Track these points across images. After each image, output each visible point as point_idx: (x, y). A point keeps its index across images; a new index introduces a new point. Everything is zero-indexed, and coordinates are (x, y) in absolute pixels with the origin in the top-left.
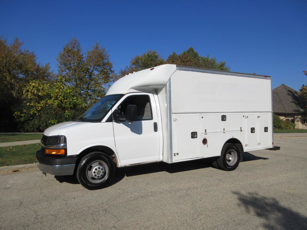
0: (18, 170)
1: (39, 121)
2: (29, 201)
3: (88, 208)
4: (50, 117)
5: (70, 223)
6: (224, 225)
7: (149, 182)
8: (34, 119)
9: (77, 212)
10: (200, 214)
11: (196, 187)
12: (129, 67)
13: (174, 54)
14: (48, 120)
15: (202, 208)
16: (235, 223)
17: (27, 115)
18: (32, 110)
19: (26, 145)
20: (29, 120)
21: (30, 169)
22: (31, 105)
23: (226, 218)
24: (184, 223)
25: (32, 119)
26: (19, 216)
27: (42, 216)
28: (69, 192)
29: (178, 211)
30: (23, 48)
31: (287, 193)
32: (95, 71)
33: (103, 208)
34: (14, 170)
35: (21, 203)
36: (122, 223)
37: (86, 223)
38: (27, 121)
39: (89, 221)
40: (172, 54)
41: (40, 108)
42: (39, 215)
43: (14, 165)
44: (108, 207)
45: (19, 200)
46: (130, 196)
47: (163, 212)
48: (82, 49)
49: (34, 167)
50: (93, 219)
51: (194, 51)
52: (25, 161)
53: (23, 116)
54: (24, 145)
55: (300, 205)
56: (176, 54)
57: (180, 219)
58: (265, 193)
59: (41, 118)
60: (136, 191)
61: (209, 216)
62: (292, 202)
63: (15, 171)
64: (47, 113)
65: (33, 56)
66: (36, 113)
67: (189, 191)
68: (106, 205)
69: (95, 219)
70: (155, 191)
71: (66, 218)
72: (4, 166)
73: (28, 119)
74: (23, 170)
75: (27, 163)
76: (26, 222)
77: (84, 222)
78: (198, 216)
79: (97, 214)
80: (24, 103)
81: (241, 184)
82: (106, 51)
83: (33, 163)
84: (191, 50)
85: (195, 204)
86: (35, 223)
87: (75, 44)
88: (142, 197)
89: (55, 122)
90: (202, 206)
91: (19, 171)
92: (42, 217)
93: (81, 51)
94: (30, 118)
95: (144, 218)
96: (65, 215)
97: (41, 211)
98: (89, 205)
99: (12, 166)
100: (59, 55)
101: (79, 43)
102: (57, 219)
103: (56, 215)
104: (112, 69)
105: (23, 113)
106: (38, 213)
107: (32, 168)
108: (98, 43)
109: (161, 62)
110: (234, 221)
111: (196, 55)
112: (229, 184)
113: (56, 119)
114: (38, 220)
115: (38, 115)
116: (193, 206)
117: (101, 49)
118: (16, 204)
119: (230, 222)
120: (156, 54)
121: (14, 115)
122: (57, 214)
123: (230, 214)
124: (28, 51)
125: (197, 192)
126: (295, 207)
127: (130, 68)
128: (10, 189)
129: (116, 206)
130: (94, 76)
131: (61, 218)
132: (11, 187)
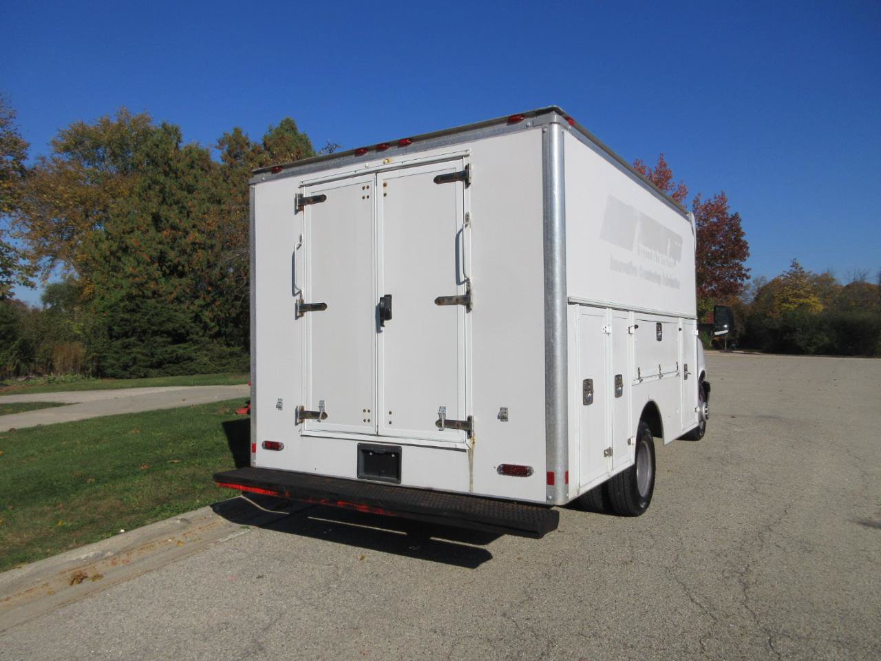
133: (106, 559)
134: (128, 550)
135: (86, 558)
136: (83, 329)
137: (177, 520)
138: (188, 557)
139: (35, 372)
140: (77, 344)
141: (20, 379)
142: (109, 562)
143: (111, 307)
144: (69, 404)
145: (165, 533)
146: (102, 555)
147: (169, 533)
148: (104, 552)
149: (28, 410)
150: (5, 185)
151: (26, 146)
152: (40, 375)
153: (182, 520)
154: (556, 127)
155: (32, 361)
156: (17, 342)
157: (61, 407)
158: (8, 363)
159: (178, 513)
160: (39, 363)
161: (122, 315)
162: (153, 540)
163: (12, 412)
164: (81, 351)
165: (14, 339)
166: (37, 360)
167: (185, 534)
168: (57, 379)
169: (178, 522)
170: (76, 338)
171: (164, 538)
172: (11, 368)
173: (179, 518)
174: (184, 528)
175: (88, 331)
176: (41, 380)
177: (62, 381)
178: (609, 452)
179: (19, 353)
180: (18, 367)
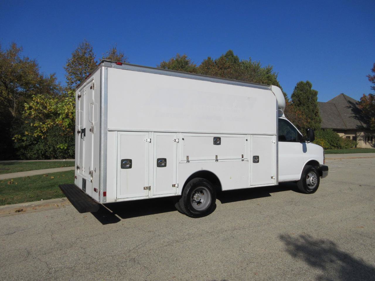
0: (22, 210)
1: (45, 145)
2: (39, 250)
3: (112, 258)
4: (58, 140)
5: (91, 278)
6: (280, 275)
7: (185, 222)
8: (39, 143)
9: (98, 263)
10: (250, 262)
11: (242, 227)
13: (209, 58)
14: (55, 144)
15: (252, 254)
16: (293, 273)
17: (30, 139)
18: (36, 131)
19: (31, 176)
20: (33, 144)
21: (37, 208)
22: (36, 126)
23: (283, 266)
24: (231, 275)
25: (36, 144)
26: (27, 270)
27: (55, 269)
28: (88, 237)
29: (223, 258)
30: (22, 56)
31: (354, 232)
33: (131, 257)
34: (18, 209)
35: (29, 253)
36: (155, 277)
37: (111, 278)
38: (30, 145)
39: (114, 275)
40: (207, 59)
41: (45, 129)
42: (52, 269)
43: (17, 203)
44: (136, 255)
45: (26, 249)
46: (162, 240)
47: (205, 261)
49: (41, 205)
50: (119, 272)
51: (233, 54)
52: (31, 198)
53: (25, 139)
54: (28, 176)
55: (370, 247)
57: (226, 270)
58: (328, 233)
59: (47, 141)
60: (169, 234)
61: (261, 264)
62: (361, 244)
63: (19, 211)
64: (55, 136)
65: (35, 65)
66: (42, 136)
67: (235, 232)
68: (134, 252)
69: (121, 272)
70: (192, 233)
71: (86, 272)
72: (5, 205)
73: (30, 143)
74: (29, 209)
75: (33, 201)
76: (36, 278)
77: (108, 277)
78: (247, 264)
79: (123, 266)
80: (26, 123)
81: (297, 221)
82: (125, 57)
83: (41, 200)
84: (230, 54)
85: (243, 249)
86: (48, 279)
87: (86, 49)
88: (177, 241)
89: (64, 147)
90: (252, 252)
91: (24, 210)
92: (56, 271)
93: (94, 58)
94: (34, 142)
95: (182, 269)
96: (84, 267)
97: (54, 263)
98: (113, 255)
99: (14, 204)
100: (67, 62)
102: (74, 273)
103: (74, 268)
105: (24, 136)
106: (51, 266)
107: (39, 207)
108: (114, 48)
109: (193, 70)
110: (292, 270)
111: (236, 60)
112: (282, 221)
113: (66, 142)
114: (51, 275)
115: (44, 138)
116: (241, 252)
117: (119, 54)
118: (23, 255)
119: (287, 271)
120: (187, 60)
121: (13, 139)
122: (74, 266)
123: (287, 261)
124: (28, 59)
125: (244, 233)
126: (365, 250)
128: (14, 234)
129: (146, 254)
131: (79, 272)
132: (15, 232)
133: (31, 207)
134: (39, 206)
135: (25, 206)
142: (32, 208)
145: (54, 202)
146: (30, 206)
147: (56, 202)
148: (31, 205)
153: (62, 199)
154: (103, 68)
162: (50, 204)
167: (62, 204)
171: (54, 204)
174: (62, 202)
178: (149, 188)
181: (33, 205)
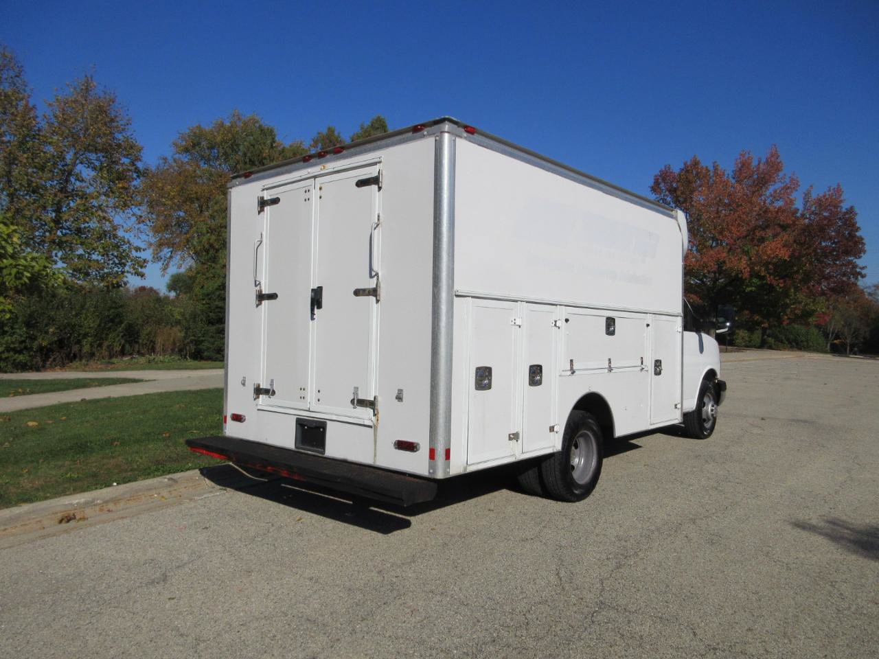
0: (74, 516)
12: (170, 161)
13: (331, 131)
32: (80, 165)
34: (61, 515)
40: (325, 131)
48: (32, 90)
49: (120, 499)
56: (336, 134)
63: (69, 519)
74: (89, 512)
82: (120, 103)
83: (110, 485)
84: (380, 125)
91: (79, 516)
93: (29, 96)
101: (22, 66)
104: (140, 165)
107: (115, 504)
108: (89, 76)
117: (101, 94)
127: (174, 164)
130: (78, 183)
133: (94, 505)
134: (115, 501)
135: (77, 504)
136: (183, 315)
137: (165, 479)
138: (162, 509)
139: (139, 353)
140: (176, 329)
141: (126, 359)
142: (97, 508)
143: (208, 295)
144: (146, 381)
145: (151, 489)
147: (155, 488)
148: (93, 501)
149: (110, 384)
150: (121, 185)
151: (140, 150)
152: (143, 355)
153: (169, 479)
154: (446, 136)
155: (137, 342)
156: (123, 325)
157: (139, 384)
158: (115, 344)
159: (169, 473)
160: (143, 345)
161: (216, 303)
162: (140, 494)
163: (96, 386)
164: (179, 334)
165: (121, 322)
166: (140, 341)
167: (170, 491)
168: (156, 360)
169: (166, 480)
170: (178, 322)
171: (151, 493)
172: (118, 348)
173: (168, 477)
174: (170, 486)
175: (187, 316)
176: (142, 360)
177: (161, 361)
178: (514, 437)
179: (125, 335)
180: (123, 347)
181: (98, 499)
